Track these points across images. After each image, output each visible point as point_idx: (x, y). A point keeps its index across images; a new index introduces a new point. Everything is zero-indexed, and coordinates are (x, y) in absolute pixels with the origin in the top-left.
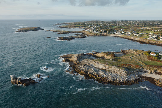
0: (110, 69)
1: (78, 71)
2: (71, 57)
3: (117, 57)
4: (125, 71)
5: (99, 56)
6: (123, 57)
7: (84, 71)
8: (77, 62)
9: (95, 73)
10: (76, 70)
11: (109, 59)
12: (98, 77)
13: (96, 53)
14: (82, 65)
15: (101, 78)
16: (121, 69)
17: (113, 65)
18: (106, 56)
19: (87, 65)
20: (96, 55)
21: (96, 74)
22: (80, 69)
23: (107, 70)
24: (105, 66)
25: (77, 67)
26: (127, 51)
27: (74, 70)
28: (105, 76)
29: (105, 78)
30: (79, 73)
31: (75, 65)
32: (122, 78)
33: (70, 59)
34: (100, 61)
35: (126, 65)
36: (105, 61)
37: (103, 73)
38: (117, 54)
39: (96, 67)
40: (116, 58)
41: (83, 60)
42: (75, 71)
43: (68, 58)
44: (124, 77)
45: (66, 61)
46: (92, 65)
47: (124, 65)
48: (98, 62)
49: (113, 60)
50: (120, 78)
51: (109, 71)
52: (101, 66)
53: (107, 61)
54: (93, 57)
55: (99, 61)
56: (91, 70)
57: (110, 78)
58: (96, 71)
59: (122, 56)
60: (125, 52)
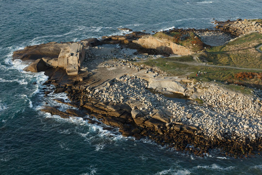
0: (202, 93)
1: (93, 106)
2: (55, 56)
3: (211, 47)
4: (258, 100)
5: (149, 46)
6: (232, 48)
7: (113, 106)
8: (79, 71)
9: (154, 110)
10: (84, 103)
11: (190, 58)
12: (171, 125)
13: (138, 35)
14: (99, 82)
15: (181, 129)
16: (244, 93)
17: (210, 80)
18: (173, 46)
19: (120, 83)
20: (139, 41)
21: (161, 115)
22: (97, 98)
23: (192, 97)
24: (181, 82)
25: (86, 91)
26: (235, 26)
27: (77, 105)
28: (194, 122)
29: (194, 131)
30: (96, 114)
31: (76, 83)
32: (250, 125)
33: (54, 63)
34: (163, 65)
35: (253, 76)
36: (179, 66)
37: (182, 112)
38: (207, 38)
39: (151, 89)
40: (209, 51)
41: (101, 66)
42: (82, 108)
43: (45, 60)
44: (257, 121)
45: (39, 70)
46: (136, 81)
47: (245, 76)
48: (155, 68)
49: (202, 58)
50: (246, 127)
51: (201, 102)
52: (171, 85)
53: (186, 66)
54: (130, 51)
55: (158, 65)
56: (137, 100)
57: (210, 127)
58: (157, 104)
59: (229, 44)
60: (228, 28)
